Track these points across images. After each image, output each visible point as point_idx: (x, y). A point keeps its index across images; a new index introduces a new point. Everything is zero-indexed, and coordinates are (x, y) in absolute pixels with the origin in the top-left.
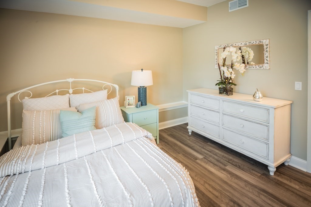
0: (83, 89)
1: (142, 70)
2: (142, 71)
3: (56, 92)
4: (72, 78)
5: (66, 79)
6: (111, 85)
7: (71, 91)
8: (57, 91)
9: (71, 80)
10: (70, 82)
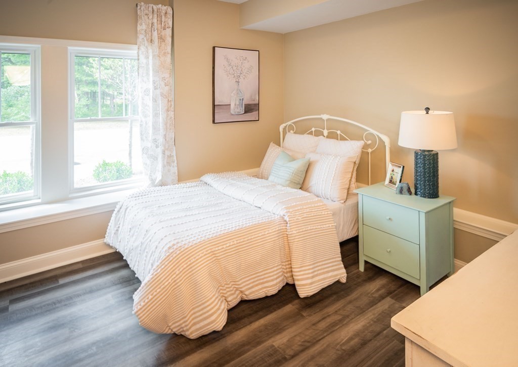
0: (339, 132)
1: (427, 109)
2: (427, 113)
3: (312, 131)
4: (327, 114)
5: (320, 115)
6: (377, 135)
7: (326, 132)
8: (313, 129)
9: (325, 117)
10: (324, 120)
